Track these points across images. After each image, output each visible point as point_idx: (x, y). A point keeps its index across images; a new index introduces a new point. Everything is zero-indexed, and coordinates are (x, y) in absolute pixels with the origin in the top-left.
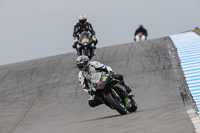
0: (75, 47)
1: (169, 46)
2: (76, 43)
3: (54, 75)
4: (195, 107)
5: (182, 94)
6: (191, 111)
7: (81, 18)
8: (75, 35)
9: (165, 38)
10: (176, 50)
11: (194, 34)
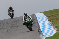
0: (9, 14)
1: (35, 17)
2: (9, 13)
3: (1, 26)
4: (43, 35)
5: (39, 31)
6: (41, 36)
7: (10, 7)
8: (9, 11)
9: (33, 15)
10: (37, 18)
11: (42, 13)
